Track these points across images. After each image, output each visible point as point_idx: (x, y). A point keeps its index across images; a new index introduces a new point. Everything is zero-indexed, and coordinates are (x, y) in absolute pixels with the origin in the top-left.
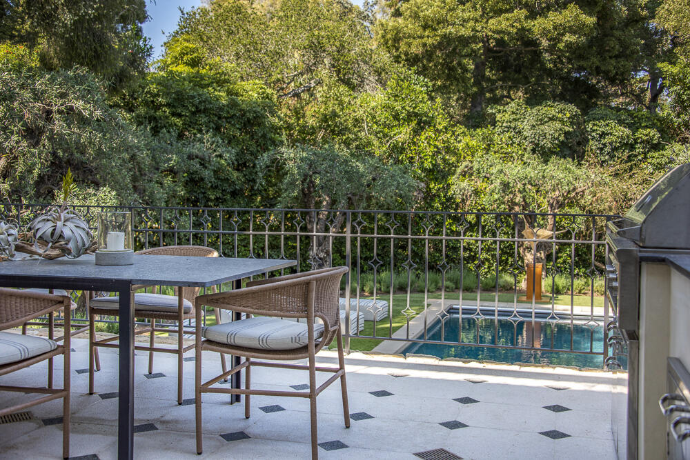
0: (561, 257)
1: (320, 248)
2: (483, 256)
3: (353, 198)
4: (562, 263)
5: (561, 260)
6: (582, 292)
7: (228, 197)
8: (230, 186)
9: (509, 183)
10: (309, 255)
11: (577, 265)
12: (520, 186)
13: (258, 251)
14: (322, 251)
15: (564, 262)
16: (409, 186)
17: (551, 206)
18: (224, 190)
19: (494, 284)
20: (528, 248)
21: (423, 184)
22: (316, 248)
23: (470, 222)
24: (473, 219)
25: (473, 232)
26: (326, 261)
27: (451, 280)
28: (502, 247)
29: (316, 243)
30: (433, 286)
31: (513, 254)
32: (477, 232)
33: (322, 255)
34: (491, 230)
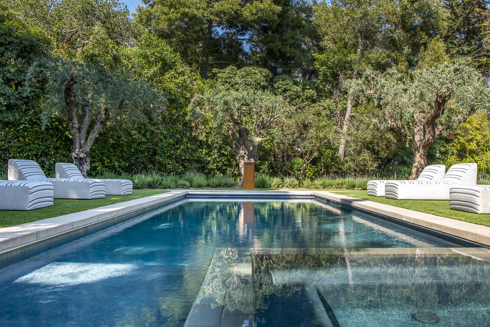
0: (262, 168)
1: (81, 150)
14: (82, 152)
20: (242, 156)
22: (78, 150)
23: (201, 141)
24: (204, 138)
25: (203, 149)
26: (86, 162)
27: (187, 180)
28: (223, 160)
29: (77, 146)
30: (174, 183)
31: (231, 166)
32: (206, 149)
33: (82, 155)
34: (216, 147)
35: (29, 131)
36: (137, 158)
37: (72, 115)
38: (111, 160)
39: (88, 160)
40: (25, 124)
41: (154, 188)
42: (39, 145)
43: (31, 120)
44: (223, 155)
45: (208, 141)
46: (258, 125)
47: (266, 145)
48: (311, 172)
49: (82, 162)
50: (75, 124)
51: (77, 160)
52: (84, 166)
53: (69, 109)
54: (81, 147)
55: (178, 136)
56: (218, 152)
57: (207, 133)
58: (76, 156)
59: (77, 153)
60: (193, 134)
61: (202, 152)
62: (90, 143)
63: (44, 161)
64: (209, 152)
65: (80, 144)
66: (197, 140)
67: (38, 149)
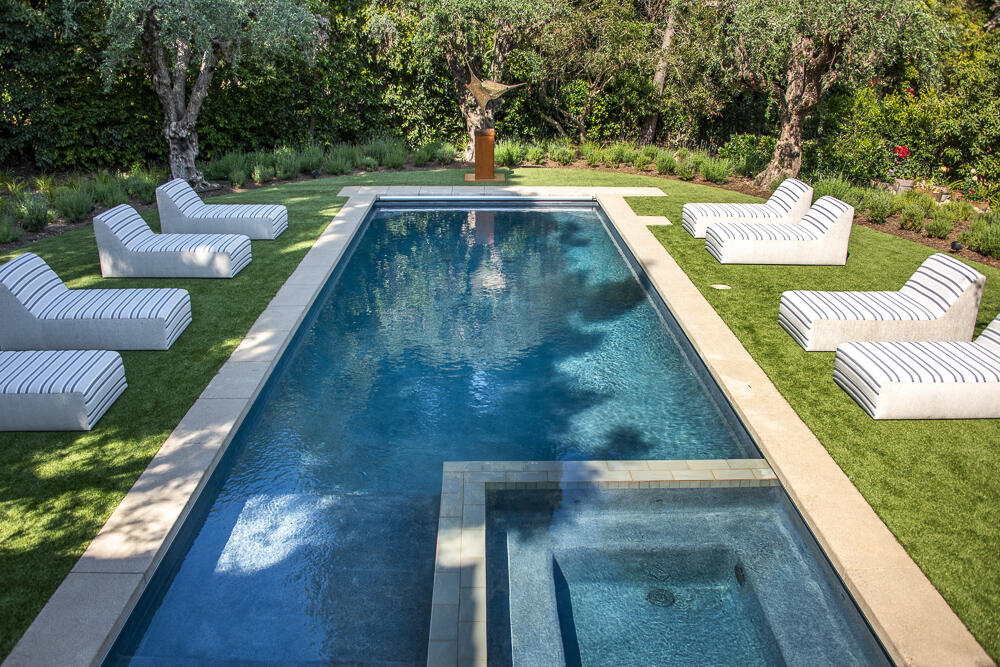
0: (509, 114)
1: (180, 123)
2: (411, 117)
3: (223, 44)
4: (510, 122)
5: (508, 118)
6: (541, 161)
7: (27, 50)
8: (25, 33)
9: (447, 17)
10: (165, 134)
11: (527, 123)
12: (461, 19)
13: (91, 130)
14: (183, 127)
15: (512, 120)
16: (305, 23)
17: (501, 46)
18: (17, 40)
19: (429, 156)
20: (471, 106)
21: (326, 20)
22: (174, 123)
23: (393, 71)
24: (398, 66)
25: (397, 85)
26: (191, 142)
27: (372, 154)
28: (436, 104)
29: (173, 115)
30: (349, 164)
31: (450, 113)
32: (403, 84)
33: (184, 133)
34: (421, 81)
35: (77, 86)
36: (277, 112)
37: (156, 62)
38: (230, 120)
39: (195, 138)
40: (70, 73)
41: (314, 178)
42: (99, 107)
43: (78, 64)
44: (435, 94)
45: (405, 68)
46: (501, 45)
47: (517, 70)
48: (603, 106)
49: (184, 145)
50: (165, 78)
51: (175, 141)
52: (189, 152)
53: (149, 51)
54: (179, 118)
55: (349, 65)
56: (426, 88)
57: (403, 54)
58: (172, 135)
59: (173, 129)
60: (378, 58)
61: (396, 90)
62: (194, 111)
63: (111, 135)
64: (410, 89)
65: (177, 111)
66: (386, 68)
67: (98, 115)
